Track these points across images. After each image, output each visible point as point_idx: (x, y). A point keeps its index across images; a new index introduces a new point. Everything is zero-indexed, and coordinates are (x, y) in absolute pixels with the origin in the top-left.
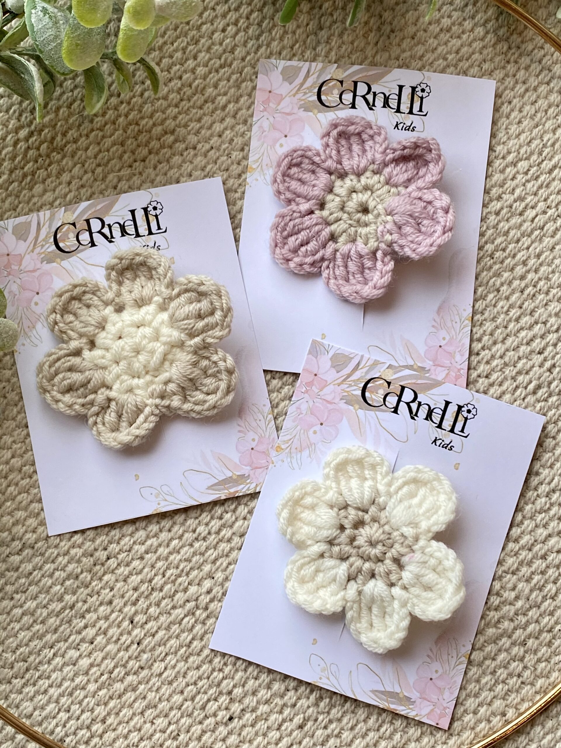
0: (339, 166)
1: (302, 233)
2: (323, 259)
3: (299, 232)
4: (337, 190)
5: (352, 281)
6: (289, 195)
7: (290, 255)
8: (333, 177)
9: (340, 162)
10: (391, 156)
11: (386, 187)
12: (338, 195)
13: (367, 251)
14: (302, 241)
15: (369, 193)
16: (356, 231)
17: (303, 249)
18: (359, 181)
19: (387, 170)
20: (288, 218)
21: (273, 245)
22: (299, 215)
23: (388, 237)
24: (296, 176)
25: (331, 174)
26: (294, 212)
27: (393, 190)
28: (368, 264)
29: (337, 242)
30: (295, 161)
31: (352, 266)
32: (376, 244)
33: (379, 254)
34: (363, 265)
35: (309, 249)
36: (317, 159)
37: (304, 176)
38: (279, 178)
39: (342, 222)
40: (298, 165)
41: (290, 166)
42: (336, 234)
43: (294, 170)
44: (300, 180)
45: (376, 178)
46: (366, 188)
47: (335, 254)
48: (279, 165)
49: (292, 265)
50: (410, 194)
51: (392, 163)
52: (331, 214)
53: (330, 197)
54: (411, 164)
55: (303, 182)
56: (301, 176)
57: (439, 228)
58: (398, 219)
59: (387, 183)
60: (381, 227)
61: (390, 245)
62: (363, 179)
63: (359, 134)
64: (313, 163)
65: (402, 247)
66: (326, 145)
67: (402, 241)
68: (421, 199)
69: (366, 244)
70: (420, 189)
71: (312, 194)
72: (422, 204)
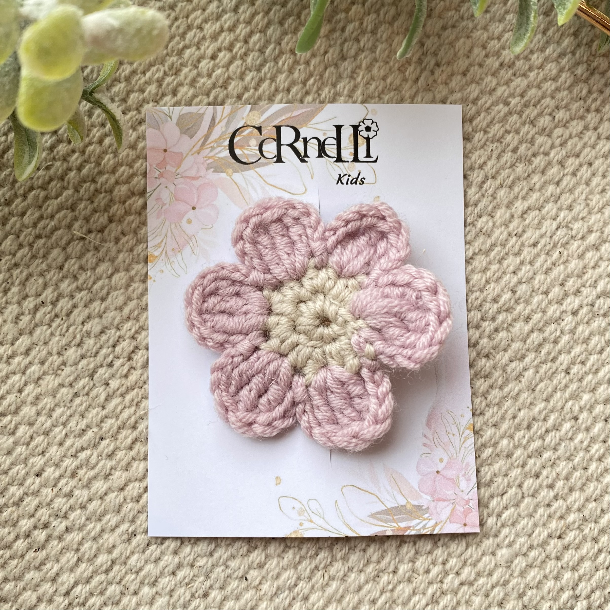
0: (268, 276)
1: (254, 380)
2: (294, 404)
3: (249, 380)
4: (277, 308)
5: (344, 420)
6: (220, 337)
7: (250, 417)
8: (266, 292)
9: (268, 271)
10: (332, 240)
11: (341, 283)
12: (282, 315)
13: (347, 374)
14: (259, 391)
15: (321, 297)
16: (324, 352)
17: (263, 400)
18: (302, 286)
19: (334, 259)
20: (229, 368)
21: (223, 412)
22: (240, 358)
23: (369, 349)
24: (218, 308)
25: (261, 288)
26: (233, 357)
27: (351, 282)
28: (356, 390)
29: (304, 375)
30: (208, 289)
31: (336, 401)
32: (356, 361)
33: (365, 373)
34: (348, 393)
35: (271, 398)
36: (237, 276)
37: (228, 305)
38: (197, 319)
39: (300, 347)
40: (214, 293)
41: (204, 298)
42: (299, 365)
43: (212, 301)
44: (224, 312)
45: (323, 274)
46: (316, 292)
47: (308, 391)
48: (189, 303)
49: (258, 429)
50: (376, 281)
51: (336, 247)
52: (282, 342)
53: (273, 319)
54: (362, 240)
55: (230, 313)
56: (224, 305)
57: (432, 318)
58: (373, 323)
59: (339, 276)
60: (355, 338)
61: (375, 358)
62: (306, 282)
63: (279, 220)
64: (234, 283)
65: (392, 357)
66: (243, 254)
67: (390, 350)
68: (393, 284)
69: (343, 364)
70: (387, 271)
71: (247, 325)
72: (397, 291)
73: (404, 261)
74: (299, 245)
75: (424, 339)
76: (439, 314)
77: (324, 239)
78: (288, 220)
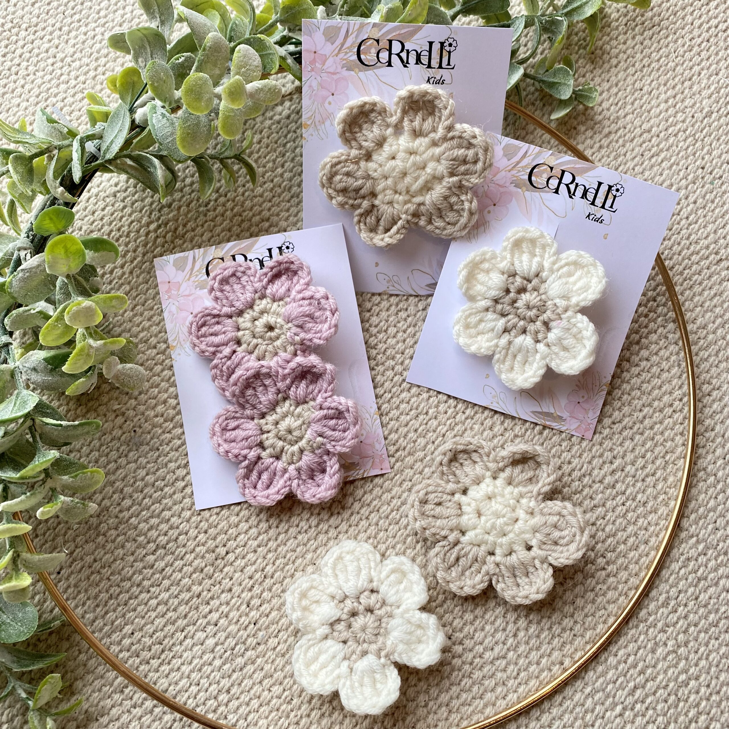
0: (233, 309)
4: (242, 326)
6: (212, 349)
8: (234, 318)
9: (233, 306)
10: (265, 280)
11: (276, 304)
12: (245, 329)
15: (266, 315)
18: (254, 311)
19: (268, 291)
22: (226, 359)
23: (297, 338)
24: (207, 333)
25: (231, 317)
26: (221, 359)
27: (281, 303)
30: (200, 323)
36: (215, 312)
40: (204, 325)
41: (199, 328)
43: (204, 329)
44: (212, 335)
45: (264, 301)
46: (262, 313)
48: (190, 333)
51: (268, 284)
52: (249, 345)
54: (284, 278)
55: (215, 334)
56: (211, 330)
57: (328, 313)
58: (296, 323)
59: (274, 301)
60: (288, 334)
61: (302, 343)
62: (256, 308)
63: (234, 275)
64: (215, 316)
65: (311, 340)
66: (216, 299)
67: (309, 336)
68: (303, 299)
69: (286, 351)
70: (300, 292)
71: (226, 339)
72: (307, 302)
73: (308, 284)
74: (248, 287)
75: (326, 326)
76: (331, 311)
77: (260, 280)
78: (239, 274)
